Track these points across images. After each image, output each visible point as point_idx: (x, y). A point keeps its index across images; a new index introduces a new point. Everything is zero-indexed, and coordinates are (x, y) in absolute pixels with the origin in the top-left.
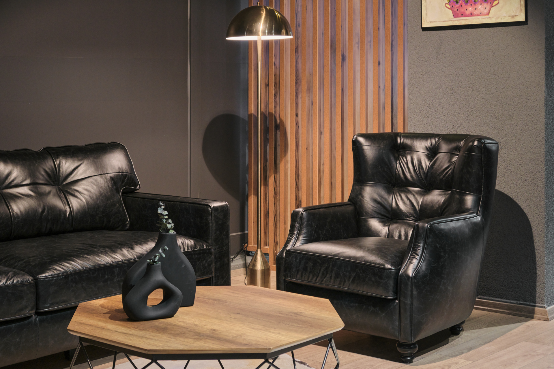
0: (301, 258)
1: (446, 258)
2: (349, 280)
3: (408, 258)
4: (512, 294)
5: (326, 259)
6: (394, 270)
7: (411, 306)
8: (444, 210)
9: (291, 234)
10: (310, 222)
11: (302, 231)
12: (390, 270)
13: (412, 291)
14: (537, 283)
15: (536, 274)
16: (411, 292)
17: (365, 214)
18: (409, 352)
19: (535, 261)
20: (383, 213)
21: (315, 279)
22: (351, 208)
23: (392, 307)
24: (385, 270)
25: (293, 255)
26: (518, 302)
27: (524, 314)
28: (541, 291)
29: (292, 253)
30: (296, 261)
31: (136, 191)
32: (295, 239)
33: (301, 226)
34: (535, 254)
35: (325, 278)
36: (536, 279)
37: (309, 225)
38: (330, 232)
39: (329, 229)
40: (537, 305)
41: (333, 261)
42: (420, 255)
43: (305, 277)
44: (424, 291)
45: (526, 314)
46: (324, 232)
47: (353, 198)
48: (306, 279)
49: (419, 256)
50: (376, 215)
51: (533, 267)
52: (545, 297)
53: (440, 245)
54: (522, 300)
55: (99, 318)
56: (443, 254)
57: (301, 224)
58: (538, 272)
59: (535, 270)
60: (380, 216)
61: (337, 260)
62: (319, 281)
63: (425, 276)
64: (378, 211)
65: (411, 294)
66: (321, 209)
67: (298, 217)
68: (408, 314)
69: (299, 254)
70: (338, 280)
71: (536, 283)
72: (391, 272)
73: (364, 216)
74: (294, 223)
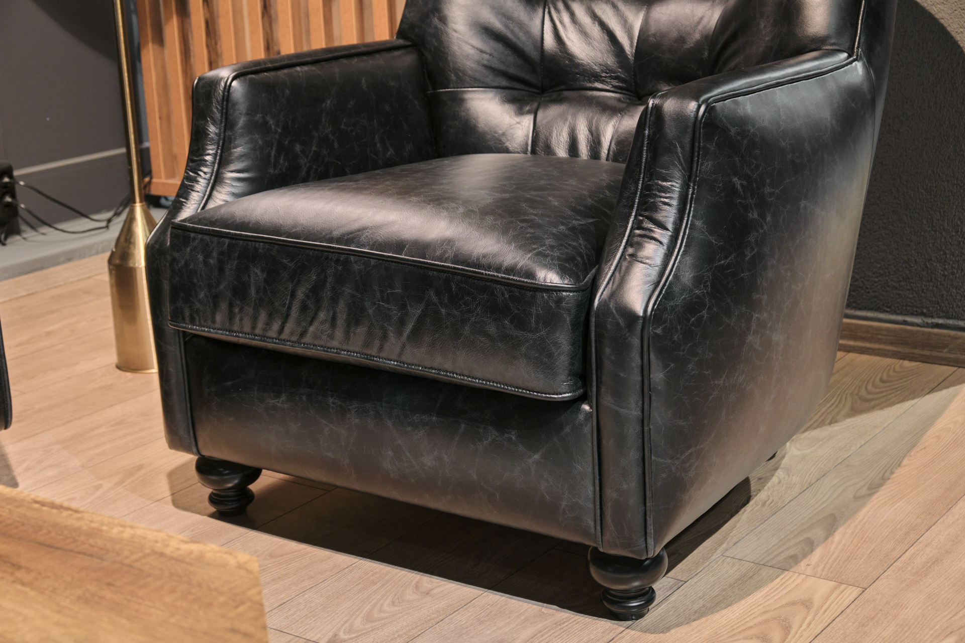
0: (221, 253)
1: (765, 227)
2: (399, 333)
3: (624, 241)
4: (911, 296)
5: (311, 253)
6: (571, 291)
7: (643, 426)
8: (724, 47)
9: (193, 161)
10: (258, 117)
11: (230, 149)
12: (556, 291)
13: (645, 370)
16: (643, 376)
17: (453, 77)
18: (636, 584)
20: (512, 71)
21: (276, 326)
22: (406, 60)
23: (568, 429)
24: (538, 295)
25: (195, 244)
26: (929, 320)
27: (948, 355)
29: (192, 235)
30: (205, 263)
32: (209, 180)
33: (228, 133)
35: (311, 323)
37: (256, 127)
38: (336, 145)
39: (331, 137)
41: (338, 261)
42: (670, 226)
43: (241, 320)
44: (690, 366)
45: (952, 356)
46: (314, 148)
47: (412, 27)
48: (247, 329)
49: (667, 229)
50: (490, 78)
53: (744, 183)
54: (942, 314)
56: (756, 216)
57: (228, 124)
60: (504, 82)
61: (352, 258)
62: (292, 334)
63: (692, 307)
64: (496, 64)
65: (643, 381)
66: (298, 69)
67: (214, 101)
68: (634, 455)
69: (215, 239)
70: (361, 331)
72: (559, 301)
73: (452, 85)
74: (203, 122)
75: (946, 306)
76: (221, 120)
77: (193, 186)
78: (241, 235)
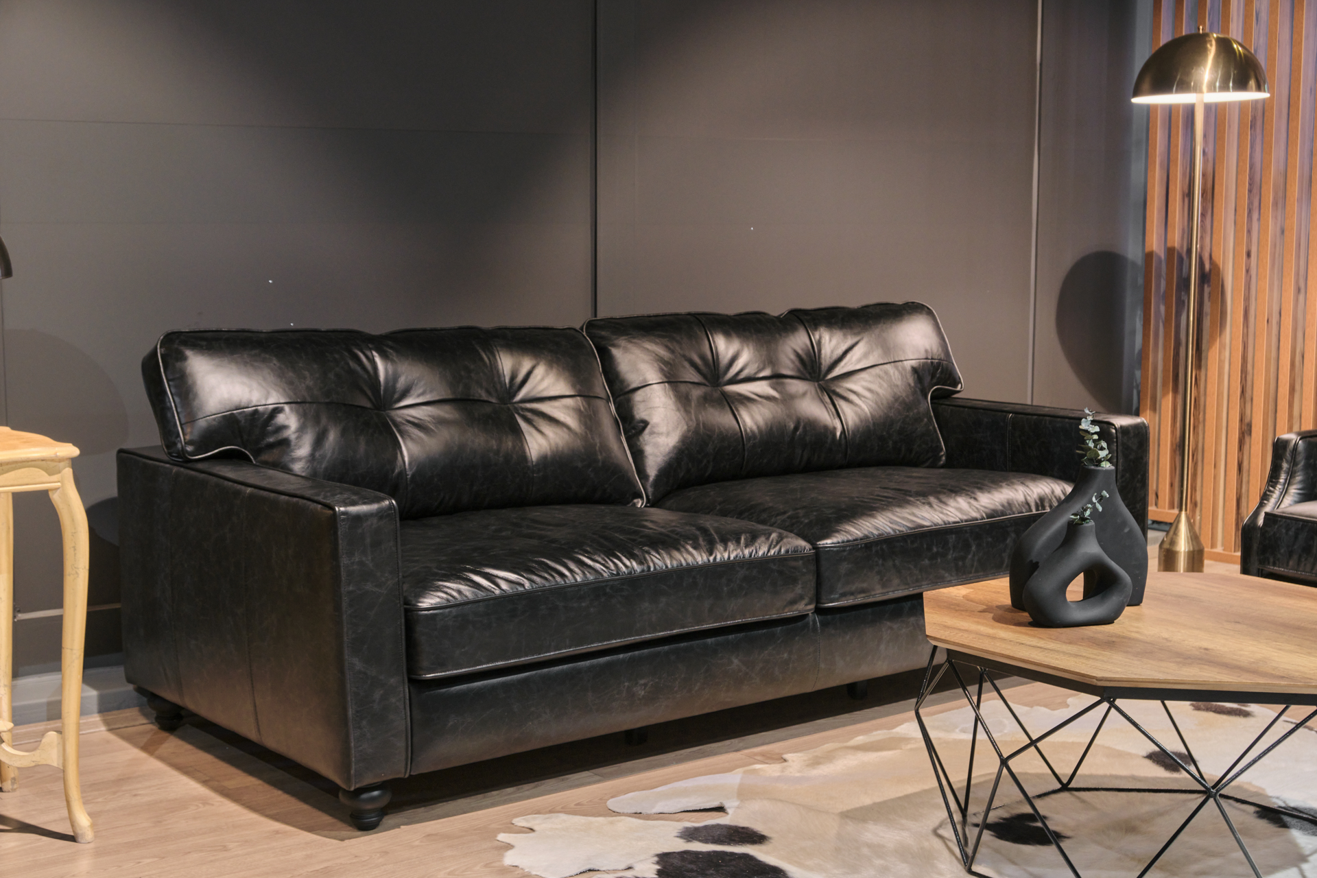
0: (1299, 529)
9: (1272, 482)
10: (1312, 461)
11: (1295, 477)
25: (1281, 523)
29: (1279, 519)
30: (1287, 533)
31: (956, 396)
32: (1281, 492)
33: (1294, 468)
55: (976, 620)
57: (1294, 463)
67: (1288, 450)
69: (1294, 522)
74: (1279, 461)
76: (1291, 461)
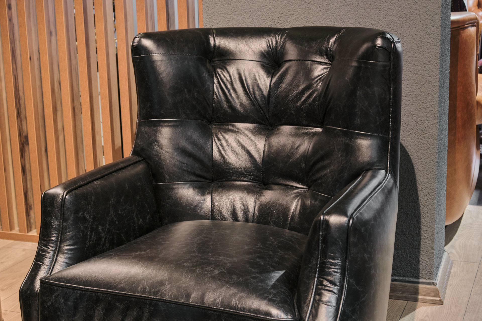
3: (313, 292)
10: (80, 214)
14: (421, 250)
15: (419, 236)
19: (419, 217)
25: (58, 293)
27: (402, 295)
28: (428, 260)
29: (56, 288)
34: (419, 208)
36: (420, 243)
37: (79, 220)
38: (117, 223)
39: (115, 219)
40: (421, 280)
41: (150, 305)
42: (338, 284)
45: (404, 295)
46: (107, 227)
47: (143, 149)
49: (336, 285)
50: (186, 176)
51: (415, 227)
52: (433, 268)
54: (397, 274)
58: (423, 233)
59: (419, 231)
61: (159, 303)
64: (189, 169)
66: (95, 182)
67: (56, 207)
71: (419, 249)
73: (167, 181)
74: (50, 219)
75: (399, 271)
76: (61, 218)
77: (46, 255)
78: (89, 289)
